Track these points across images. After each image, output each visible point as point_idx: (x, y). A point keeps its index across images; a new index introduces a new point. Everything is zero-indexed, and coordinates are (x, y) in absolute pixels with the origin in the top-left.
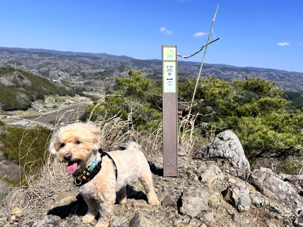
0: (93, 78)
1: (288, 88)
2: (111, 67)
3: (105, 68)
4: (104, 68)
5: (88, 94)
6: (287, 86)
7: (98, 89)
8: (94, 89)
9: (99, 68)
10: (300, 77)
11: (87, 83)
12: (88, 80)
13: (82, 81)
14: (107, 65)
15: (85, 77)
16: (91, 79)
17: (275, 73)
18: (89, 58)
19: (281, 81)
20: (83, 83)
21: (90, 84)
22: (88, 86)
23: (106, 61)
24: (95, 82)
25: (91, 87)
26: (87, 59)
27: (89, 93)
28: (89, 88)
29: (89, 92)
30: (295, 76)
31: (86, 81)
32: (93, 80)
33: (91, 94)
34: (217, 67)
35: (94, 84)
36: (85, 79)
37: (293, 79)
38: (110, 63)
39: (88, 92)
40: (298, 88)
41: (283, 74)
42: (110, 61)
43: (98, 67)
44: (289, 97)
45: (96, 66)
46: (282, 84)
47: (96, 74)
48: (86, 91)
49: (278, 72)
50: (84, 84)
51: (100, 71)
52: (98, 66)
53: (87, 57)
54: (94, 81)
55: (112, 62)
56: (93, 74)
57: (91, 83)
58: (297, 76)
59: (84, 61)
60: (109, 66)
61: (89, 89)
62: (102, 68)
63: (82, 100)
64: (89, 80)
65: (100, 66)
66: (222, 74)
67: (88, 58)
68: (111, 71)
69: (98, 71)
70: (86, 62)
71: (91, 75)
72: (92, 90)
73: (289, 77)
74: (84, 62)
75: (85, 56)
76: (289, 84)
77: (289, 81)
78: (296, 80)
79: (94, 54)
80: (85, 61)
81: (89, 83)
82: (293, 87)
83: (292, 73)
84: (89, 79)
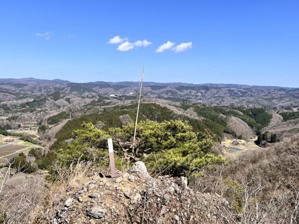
0: (20, 111)
1: (251, 104)
2: (42, 95)
3: (34, 97)
4: (32, 97)
5: (14, 132)
6: (250, 102)
7: (27, 124)
8: (22, 125)
9: (27, 97)
10: (263, 91)
11: (11, 117)
12: (12, 114)
13: (4, 116)
14: (37, 93)
15: (8, 111)
16: (17, 112)
17: (236, 89)
18: (10, 86)
19: (243, 97)
20: (6, 118)
21: (16, 119)
22: (13, 122)
23: (34, 88)
24: (22, 116)
25: (17, 123)
26: (8, 87)
27: (16, 131)
28: (14, 125)
29: (16, 129)
30: (257, 90)
31: (10, 115)
32: (19, 113)
33: (18, 132)
34: (172, 86)
35: (21, 118)
36: (8, 113)
37: (256, 94)
38: (40, 90)
39: (14, 129)
40: (262, 103)
41: (244, 89)
42: (40, 87)
43: (25, 96)
44: (253, 114)
45: (22, 96)
46: (245, 100)
47: (23, 105)
48: (11, 129)
49: (239, 87)
50: (7, 119)
51: (27, 101)
52: (25, 94)
53: (8, 84)
54: (21, 115)
55: (42, 89)
56: (19, 105)
57: (17, 117)
58: (259, 90)
59: (3, 90)
60: (39, 94)
61: (16, 126)
62: (30, 97)
63: (6, 141)
64: (14, 114)
65: (27, 94)
66: (179, 95)
67: (10, 85)
68: (42, 100)
69: (25, 101)
70: (7, 91)
71: (15, 107)
72: (19, 126)
73: (251, 91)
74: (5, 91)
75: (5, 83)
76: (251, 99)
77: (251, 96)
78: (258, 94)
79: (17, 80)
80: (5, 89)
81: (14, 118)
82: (256, 103)
83: (254, 87)
84: (14, 112)
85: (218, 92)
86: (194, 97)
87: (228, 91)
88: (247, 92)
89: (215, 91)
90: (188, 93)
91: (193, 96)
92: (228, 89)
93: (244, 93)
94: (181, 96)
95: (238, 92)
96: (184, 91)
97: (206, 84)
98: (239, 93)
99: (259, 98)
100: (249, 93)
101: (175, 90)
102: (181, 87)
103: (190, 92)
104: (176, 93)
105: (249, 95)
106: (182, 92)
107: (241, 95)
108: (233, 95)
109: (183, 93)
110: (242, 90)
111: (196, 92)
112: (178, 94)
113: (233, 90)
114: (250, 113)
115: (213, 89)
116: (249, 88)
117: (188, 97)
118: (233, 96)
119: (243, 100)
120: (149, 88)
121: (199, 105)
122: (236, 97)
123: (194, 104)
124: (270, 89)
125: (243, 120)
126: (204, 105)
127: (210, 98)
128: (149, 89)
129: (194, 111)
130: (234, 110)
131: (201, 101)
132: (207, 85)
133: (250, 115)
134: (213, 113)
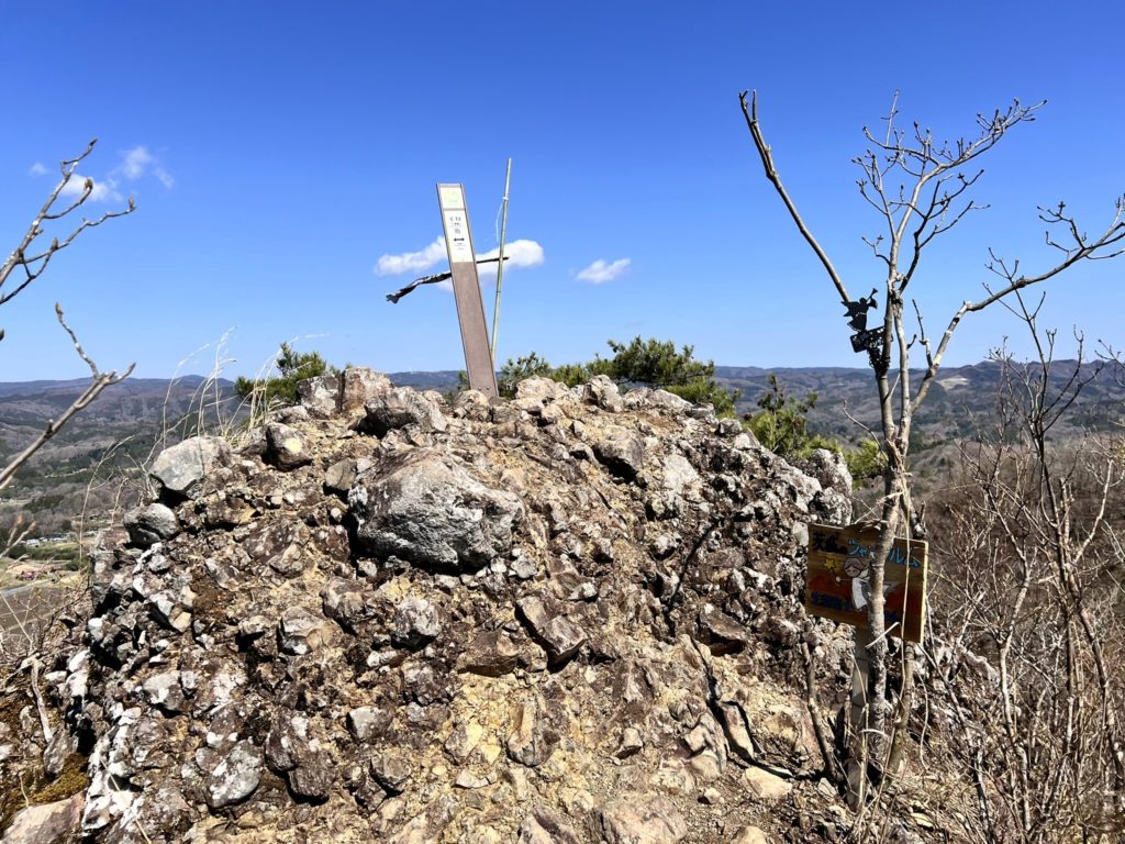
0: (69, 480)
2: (142, 426)
3: (118, 432)
4: (111, 434)
5: (47, 547)
7: (92, 518)
8: (74, 523)
9: (92, 435)
10: (802, 383)
11: (41, 500)
12: (45, 491)
13: (17, 496)
14: (125, 420)
15: (28, 480)
16: (59, 481)
17: (726, 380)
18: (41, 403)
20: (22, 503)
21: (57, 505)
22: (45, 515)
23: (119, 406)
24: (76, 493)
25: (60, 517)
26: (31, 407)
27: (54, 543)
28: (50, 524)
29: (55, 536)
30: (785, 379)
31: (38, 494)
32: (66, 486)
33: (61, 544)
35: (72, 501)
36: (31, 487)
38: (136, 412)
39: (47, 537)
41: (748, 378)
42: (138, 404)
43: (86, 433)
45: (76, 431)
47: (79, 461)
48: (36, 538)
49: (733, 373)
50: (26, 507)
51: (94, 448)
52: (86, 427)
53: (33, 397)
54: (74, 489)
55: (145, 407)
56: (67, 460)
57: (61, 498)
58: (792, 381)
59: (17, 416)
60: (132, 421)
61: (54, 527)
62: (101, 433)
63: (21, 578)
64: (49, 489)
65: (96, 425)
67: (39, 400)
68: (144, 443)
69: (87, 446)
70: (31, 420)
71: (55, 469)
72: (66, 526)
74: (22, 419)
75: (24, 394)
79: (61, 385)
80: (25, 414)
81: (49, 503)
83: (778, 372)
84: (50, 484)
124: (823, 376)
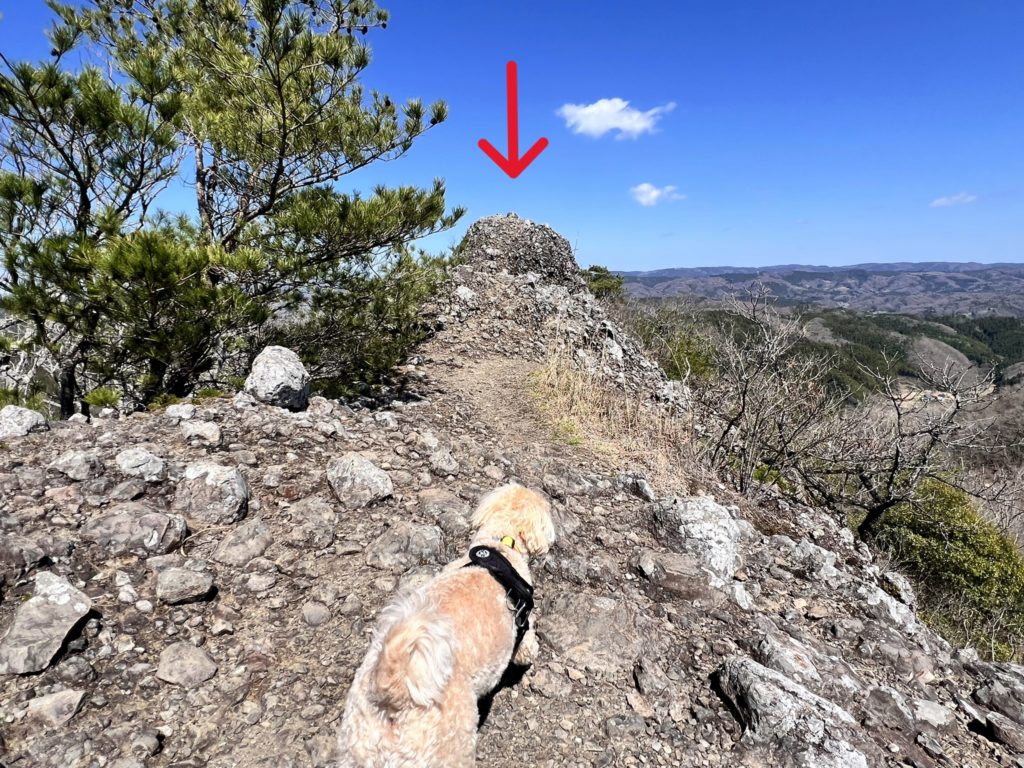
85: (891, 282)
86: (829, 296)
87: (919, 279)
88: (973, 281)
89: (884, 280)
90: (815, 287)
91: (826, 293)
92: (921, 274)
93: (964, 284)
94: (796, 294)
95: (948, 281)
96: (804, 282)
97: (860, 265)
98: (952, 283)
99: (1008, 292)
100: (982, 281)
101: (780, 281)
102: (796, 274)
103: (819, 286)
104: (786, 287)
105: (978, 286)
106: (798, 286)
107: (957, 287)
108: (933, 287)
109: (800, 288)
110: (960, 276)
111: (833, 285)
112: (789, 290)
113: (934, 277)
114: (977, 329)
115: (878, 277)
116: (981, 271)
117: (814, 295)
118: (934, 290)
119: (962, 299)
120: (720, 279)
121: (838, 313)
122: (941, 293)
123: (825, 311)
125: (955, 345)
126: (850, 312)
127: (870, 298)
128: (722, 282)
129: (825, 326)
130: (930, 323)
131: (846, 305)
132: (862, 268)
133: (976, 335)
134: (873, 330)
